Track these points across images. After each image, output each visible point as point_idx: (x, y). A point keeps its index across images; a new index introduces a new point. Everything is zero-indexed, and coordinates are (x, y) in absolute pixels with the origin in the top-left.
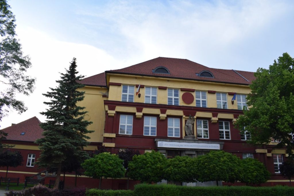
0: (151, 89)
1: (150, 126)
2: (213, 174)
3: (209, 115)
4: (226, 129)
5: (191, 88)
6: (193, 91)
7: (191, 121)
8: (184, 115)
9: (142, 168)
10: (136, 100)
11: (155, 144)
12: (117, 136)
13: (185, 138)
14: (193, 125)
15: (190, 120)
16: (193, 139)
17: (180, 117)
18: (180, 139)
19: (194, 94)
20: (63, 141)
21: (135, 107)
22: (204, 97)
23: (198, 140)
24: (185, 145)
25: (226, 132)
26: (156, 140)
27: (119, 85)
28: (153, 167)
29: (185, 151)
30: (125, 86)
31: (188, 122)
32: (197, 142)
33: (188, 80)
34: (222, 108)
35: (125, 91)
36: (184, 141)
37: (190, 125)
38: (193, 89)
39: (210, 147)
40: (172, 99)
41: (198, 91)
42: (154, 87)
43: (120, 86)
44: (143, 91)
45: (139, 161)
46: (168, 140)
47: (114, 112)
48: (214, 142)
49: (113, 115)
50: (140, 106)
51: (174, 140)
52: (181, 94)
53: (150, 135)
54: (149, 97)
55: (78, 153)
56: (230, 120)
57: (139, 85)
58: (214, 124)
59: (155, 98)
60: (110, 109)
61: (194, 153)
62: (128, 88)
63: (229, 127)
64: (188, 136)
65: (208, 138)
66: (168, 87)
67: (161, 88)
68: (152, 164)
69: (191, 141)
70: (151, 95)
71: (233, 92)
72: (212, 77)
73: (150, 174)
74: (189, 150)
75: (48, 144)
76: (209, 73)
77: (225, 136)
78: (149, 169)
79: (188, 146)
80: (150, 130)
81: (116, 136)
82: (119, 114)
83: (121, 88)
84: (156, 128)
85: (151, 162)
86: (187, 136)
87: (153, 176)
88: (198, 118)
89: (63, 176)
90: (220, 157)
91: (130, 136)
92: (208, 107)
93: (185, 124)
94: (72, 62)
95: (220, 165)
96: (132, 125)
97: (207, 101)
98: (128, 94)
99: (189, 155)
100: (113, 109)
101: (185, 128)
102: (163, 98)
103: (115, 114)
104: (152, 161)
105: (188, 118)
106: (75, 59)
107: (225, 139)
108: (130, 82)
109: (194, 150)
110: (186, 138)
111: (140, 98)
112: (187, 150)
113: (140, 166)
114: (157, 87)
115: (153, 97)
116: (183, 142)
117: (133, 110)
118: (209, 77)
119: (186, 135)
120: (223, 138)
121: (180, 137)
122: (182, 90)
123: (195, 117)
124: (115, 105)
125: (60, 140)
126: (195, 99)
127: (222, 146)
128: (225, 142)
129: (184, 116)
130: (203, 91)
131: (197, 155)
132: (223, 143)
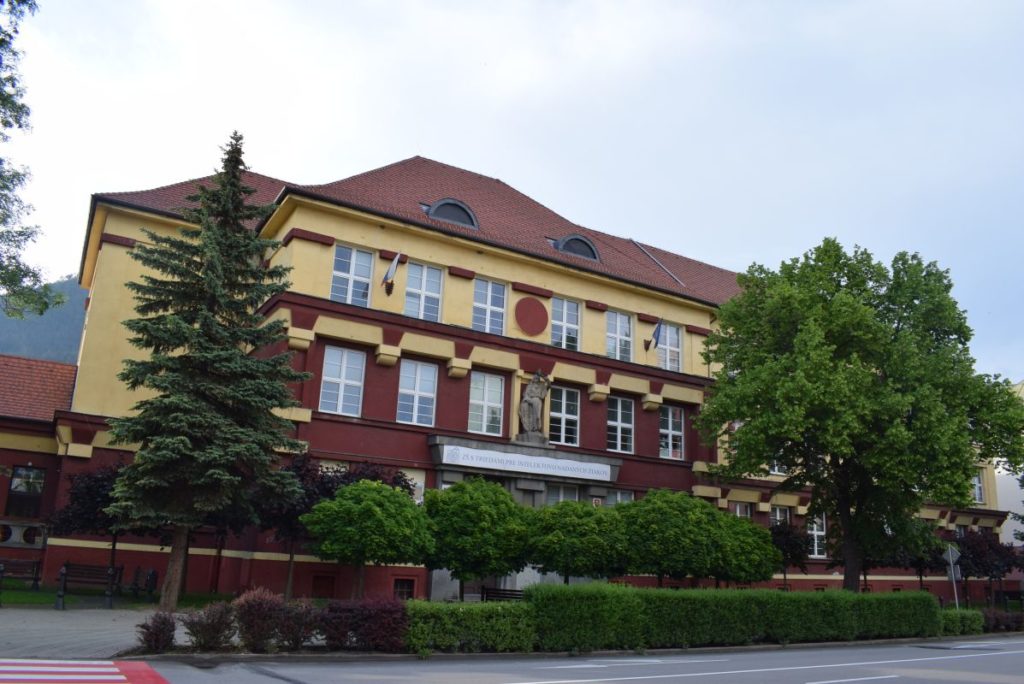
0: (425, 270)
1: (417, 393)
2: (674, 556)
3: (585, 375)
4: (623, 421)
5: (542, 286)
6: (548, 295)
7: (539, 390)
8: (522, 367)
9: (463, 532)
10: (377, 301)
11: (433, 451)
12: (317, 417)
13: (517, 439)
14: (543, 401)
15: (536, 385)
16: (541, 445)
17: (507, 374)
18: (504, 442)
19: (548, 305)
20: (236, 436)
21: (380, 326)
22: (574, 319)
23: (555, 450)
24: (521, 463)
25: (624, 431)
26: (438, 440)
27: (325, 242)
28: (499, 530)
29: (516, 479)
30: (345, 249)
31: (531, 391)
32: (552, 453)
33: (538, 261)
34: (618, 358)
35: (342, 265)
36: (519, 449)
37: (536, 401)
38: (548, 288)
39: (585, 471)
40: (483, 311)
41: (562, 297)
42: (434, 267)
43: (330, 245)
44: (401, 276)
45: (451, 511)
46: (475, 444)
47: (309, 335)
48: (596, 458)
49: (307, 344)
50: (395, 325)
51: (490, 444)
52: (512, 299)
53: (415, 422)
54: (418, 296)
55: (273, 479)
56: (638, 397)
57: (396, 254)
58: (597, 403)
59: (435, 301)
60: (295, 324)
61: (541, 487)
62: (354, 255)
63: (631, 415)
64: (530, 433)
65: (577, 445)
66: (477, 272)
67: (457, 273)
68: (494, 523)
69: (538, 451)
70: (424, 293)
71: (652, 314)
72: (595, 258)
73: (491, 552)
74: (529, 477)
75: (182, 441)
76: (586, 244)
77: (619, 442)
78: (487, 535)
79: (528, 464)
80: (416, 405)
81: (313, 419)
82: (323, 341)
83: (330, 255)
84: (433, 400)
85: (490, 515)
86: (525, 435)
87: (496, 559)
88: (558, 382)
89: (111, 547)
90: (686, 510)
91: (355, 421)
92: (584, 351)
93: (522, 397)
94: (228, 148)
95: (690, 531)
96: (360, 384)
97: (582, 332)
98: (351, 277)
99: (526, 492)
100: (308, 324)
101: (520, 409)
102: (459, 306)
103: (311, 342)
104: (494, 512)
105: (530, 380)
106: (237, 138)
107: (619, 450)
108: (363, 238)
109: (541, 478)
110: (523, 440)
111: (391, 296)
112: (523, 476)
113: (456, 526)
114: (444, 267)
115: (428, 299)
116: (515, 452)
117: (370, 334)
118: (586, 258)
119: (522, 429)
120: (615, 447)
121: (500, 435)
122: (517, 288)
123: (551, 378)
124: (315, 312)
125: (222, 431)
126: (552, 321)
127: (617, 470)
128: (624, 459)
129: (521, 372)
130: (571, 299)
131: (548, 493)
132: (619, 462)
